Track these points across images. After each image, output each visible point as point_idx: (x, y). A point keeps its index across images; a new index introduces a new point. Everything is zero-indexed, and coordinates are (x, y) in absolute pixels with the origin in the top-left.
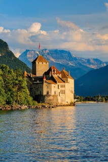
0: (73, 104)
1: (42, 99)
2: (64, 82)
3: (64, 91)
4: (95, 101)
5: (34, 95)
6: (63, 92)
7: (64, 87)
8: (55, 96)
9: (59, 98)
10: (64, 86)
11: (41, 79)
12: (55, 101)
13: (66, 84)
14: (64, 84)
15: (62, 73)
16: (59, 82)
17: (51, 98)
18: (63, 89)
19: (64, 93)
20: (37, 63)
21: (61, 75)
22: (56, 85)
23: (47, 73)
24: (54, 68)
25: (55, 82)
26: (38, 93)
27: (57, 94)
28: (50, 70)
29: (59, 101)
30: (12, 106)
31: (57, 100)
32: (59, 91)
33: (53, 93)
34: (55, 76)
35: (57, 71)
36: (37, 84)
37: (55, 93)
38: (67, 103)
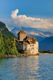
0: (38, 54)
1: (23, 52)
2: (34, 43)
3: (34, 48)
4: (48, 53)
5: (19, 50)
7: (34, 46)
8: (29, 50)
9: (31, 51)
11: (22, 42)
12: (29, 53)
13: (35, 44)
14: (33, 44)
15: (33, 39)
16: (31, 44)
17: (27, 51)
18: (33, 47)
19: (34, 49)
20: (20, 34)
21: (32, 40)
22: (30, 45)
23: (25, 39)
24: (28, 36)
25: (29, 43)
26: (21, 49)
27: (30, 49)
28: (27, 37)
29: (31, 53)
30: (8, 55)
31: (30, 52)
32: (31, 48)
33: (28, 49)
34: (29, 41)
35: (30, 38)
36: (20, 44)
37: (29, 49)
38: (35, 54)
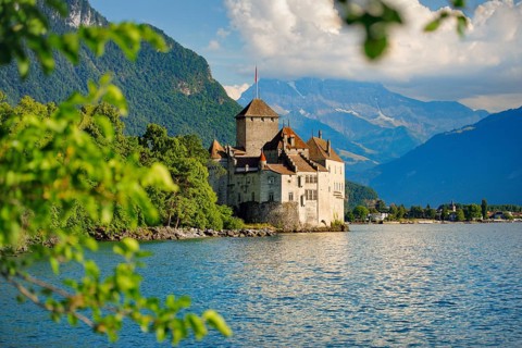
0: (337, 228)
1: (257, 213)
2: (315, 168)
3: (316, 192)
5: (237, 204)
6: (313, 195)
7: (316, 182)
8: (292, 205)
9: (301, 210)
10: (316, 180)
11: (255, 162)
12: (290, 218)
13: (321, 175)
14: (314, 174)
15: (312, 145)
16: (302, 170)
17: (281, 210)
18: (312, 187)
19: (316, 198)
20: (248, 120)
21: (307, 150)
22: (294, 178)
23: (270, 147)
24: (289, 131)
25: (291, 169)
26: (247, 197)
27: (296, 199)
28: (279, 138)
29: (302, 219)
31: (297, 215)
32: (302, 191)
33: (285, 198)
34: (292, 154)
35: (297, 139)
36: (244, 173)
37: (291, 197)
38: (323, 225)
